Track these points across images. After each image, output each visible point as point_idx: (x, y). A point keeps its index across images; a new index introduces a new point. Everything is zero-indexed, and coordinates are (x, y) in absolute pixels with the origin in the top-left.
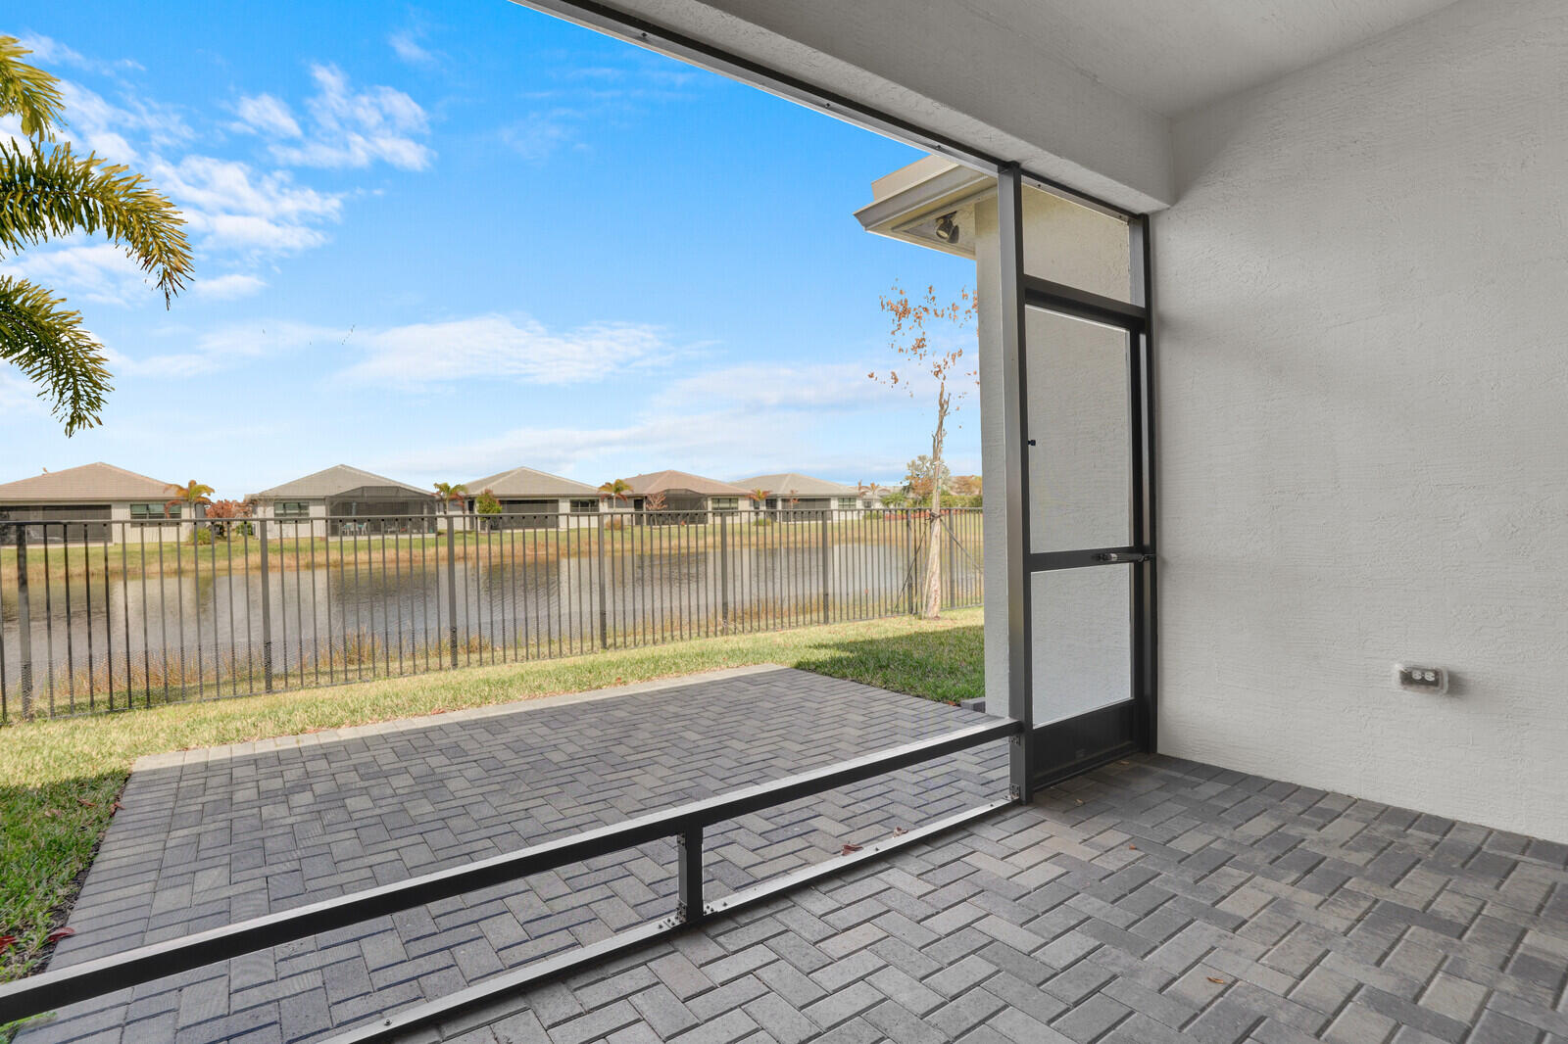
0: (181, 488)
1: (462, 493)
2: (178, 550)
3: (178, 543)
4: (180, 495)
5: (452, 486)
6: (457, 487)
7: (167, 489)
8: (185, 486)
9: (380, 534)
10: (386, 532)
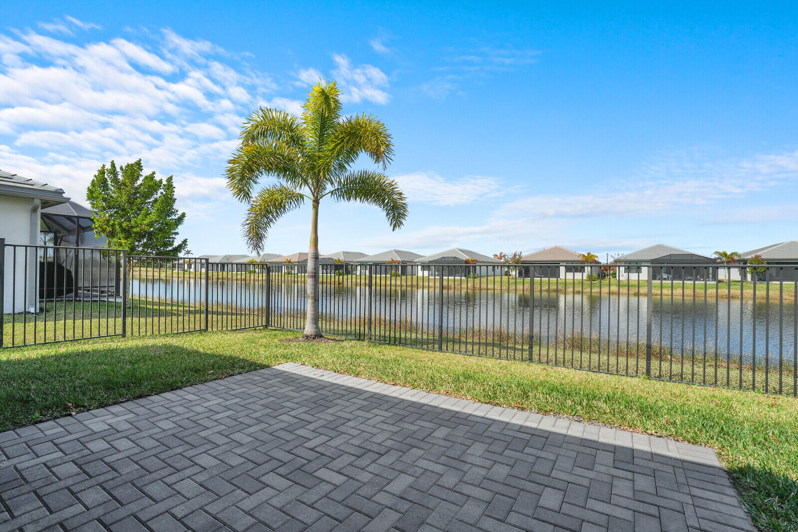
0: (584, 256)
1: (736, 258)
2: (582, 283)
3: (582, 279)
4: (584, 259)
5: (729, 253)
6: (732, 254)
7: (579, 256)
8: (586, 255)
9: (681, 280)
10: (685, 279)
